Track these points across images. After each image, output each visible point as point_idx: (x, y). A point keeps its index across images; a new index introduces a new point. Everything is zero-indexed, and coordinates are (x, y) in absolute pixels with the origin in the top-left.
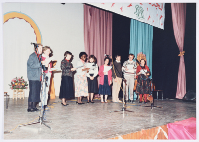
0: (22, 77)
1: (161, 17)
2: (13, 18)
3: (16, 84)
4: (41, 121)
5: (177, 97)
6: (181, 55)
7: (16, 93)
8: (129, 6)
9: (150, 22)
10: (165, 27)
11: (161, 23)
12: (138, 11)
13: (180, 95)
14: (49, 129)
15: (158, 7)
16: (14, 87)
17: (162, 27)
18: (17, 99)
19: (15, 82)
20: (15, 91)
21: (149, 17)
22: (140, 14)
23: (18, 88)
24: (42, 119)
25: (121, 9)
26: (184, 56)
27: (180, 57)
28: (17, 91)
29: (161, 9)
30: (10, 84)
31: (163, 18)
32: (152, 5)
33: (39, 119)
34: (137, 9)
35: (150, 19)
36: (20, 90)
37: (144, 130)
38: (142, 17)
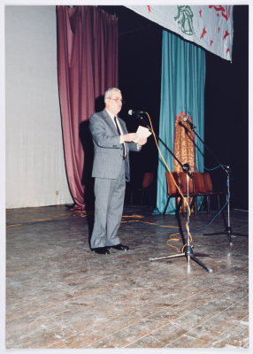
1: (227, 34)
10: (233, 56)
11: (226, 47)
12: (181, 16)
15: (220, 12)
17: (227, 57)
21: (204, 32)
22: (186, 23)
29: (226, 17)
31: (230, 37)
32: (210, 7)
34: (179, 10)
35: (205, 35)
38: (191, 30)
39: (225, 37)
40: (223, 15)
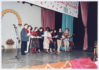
0: (12, 39)
1: (77, 12)
2: (8, 12)
3: (9, 42)
4: (16, 58)
5: (84, 49)
6: (86, 30)
7: (9, 46)
8: (61, 8)
9: (71, 15)
10: (78, 17)
11: (76, 15)
12: (65, 10)
13: (85, 48)
14: (19, 61)
15: (75, 8)
16: (8, 43)
18: (9, 49)
19: (8, 41)
20: (8, 45)
21: (71, 12)
22: (66, 11)
23: (10, 44)
24: (17, 57)
25: (57, 9)
26: (87, 30)
27: (85, 31)
28: (9, 45)
29: (76, 9)
30: (6, 42)
32: (72, 7)
33: (15, 57)
34: (64, 9)
35: (71, 13)
36: (10, 45)
37: (59, 62)
38: (67, 12)
39: (76, 13)
40: (76, 8)
